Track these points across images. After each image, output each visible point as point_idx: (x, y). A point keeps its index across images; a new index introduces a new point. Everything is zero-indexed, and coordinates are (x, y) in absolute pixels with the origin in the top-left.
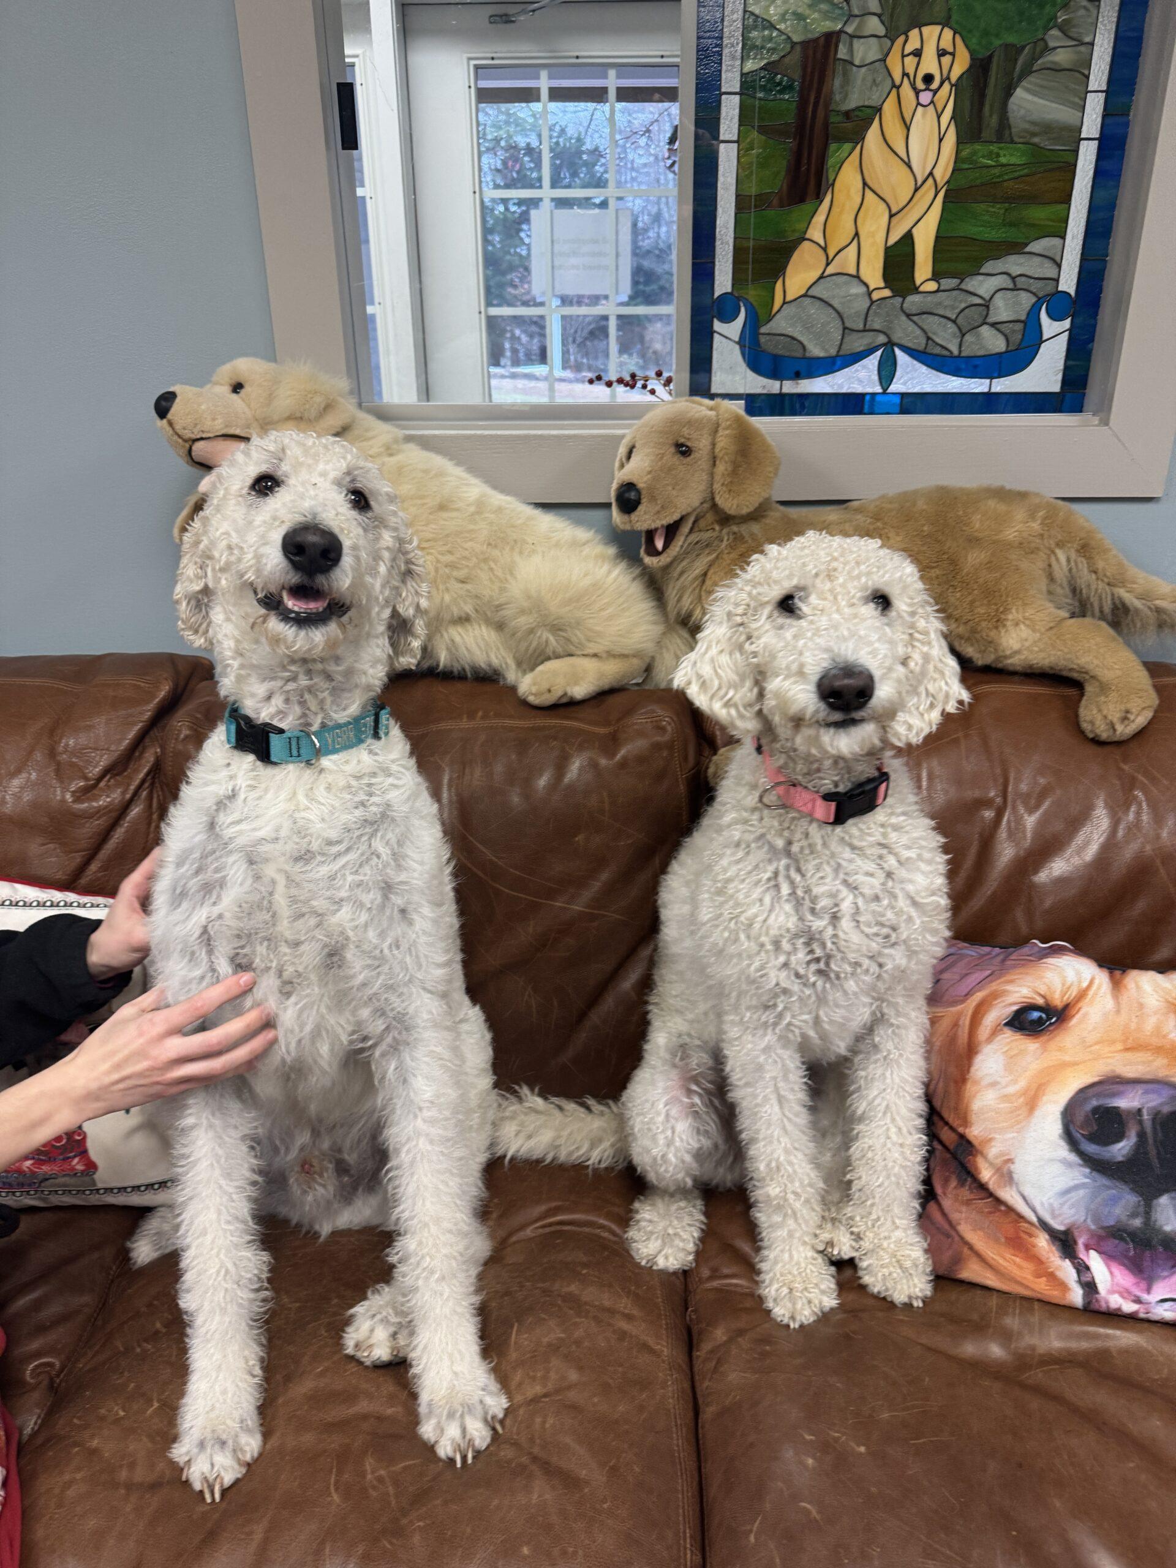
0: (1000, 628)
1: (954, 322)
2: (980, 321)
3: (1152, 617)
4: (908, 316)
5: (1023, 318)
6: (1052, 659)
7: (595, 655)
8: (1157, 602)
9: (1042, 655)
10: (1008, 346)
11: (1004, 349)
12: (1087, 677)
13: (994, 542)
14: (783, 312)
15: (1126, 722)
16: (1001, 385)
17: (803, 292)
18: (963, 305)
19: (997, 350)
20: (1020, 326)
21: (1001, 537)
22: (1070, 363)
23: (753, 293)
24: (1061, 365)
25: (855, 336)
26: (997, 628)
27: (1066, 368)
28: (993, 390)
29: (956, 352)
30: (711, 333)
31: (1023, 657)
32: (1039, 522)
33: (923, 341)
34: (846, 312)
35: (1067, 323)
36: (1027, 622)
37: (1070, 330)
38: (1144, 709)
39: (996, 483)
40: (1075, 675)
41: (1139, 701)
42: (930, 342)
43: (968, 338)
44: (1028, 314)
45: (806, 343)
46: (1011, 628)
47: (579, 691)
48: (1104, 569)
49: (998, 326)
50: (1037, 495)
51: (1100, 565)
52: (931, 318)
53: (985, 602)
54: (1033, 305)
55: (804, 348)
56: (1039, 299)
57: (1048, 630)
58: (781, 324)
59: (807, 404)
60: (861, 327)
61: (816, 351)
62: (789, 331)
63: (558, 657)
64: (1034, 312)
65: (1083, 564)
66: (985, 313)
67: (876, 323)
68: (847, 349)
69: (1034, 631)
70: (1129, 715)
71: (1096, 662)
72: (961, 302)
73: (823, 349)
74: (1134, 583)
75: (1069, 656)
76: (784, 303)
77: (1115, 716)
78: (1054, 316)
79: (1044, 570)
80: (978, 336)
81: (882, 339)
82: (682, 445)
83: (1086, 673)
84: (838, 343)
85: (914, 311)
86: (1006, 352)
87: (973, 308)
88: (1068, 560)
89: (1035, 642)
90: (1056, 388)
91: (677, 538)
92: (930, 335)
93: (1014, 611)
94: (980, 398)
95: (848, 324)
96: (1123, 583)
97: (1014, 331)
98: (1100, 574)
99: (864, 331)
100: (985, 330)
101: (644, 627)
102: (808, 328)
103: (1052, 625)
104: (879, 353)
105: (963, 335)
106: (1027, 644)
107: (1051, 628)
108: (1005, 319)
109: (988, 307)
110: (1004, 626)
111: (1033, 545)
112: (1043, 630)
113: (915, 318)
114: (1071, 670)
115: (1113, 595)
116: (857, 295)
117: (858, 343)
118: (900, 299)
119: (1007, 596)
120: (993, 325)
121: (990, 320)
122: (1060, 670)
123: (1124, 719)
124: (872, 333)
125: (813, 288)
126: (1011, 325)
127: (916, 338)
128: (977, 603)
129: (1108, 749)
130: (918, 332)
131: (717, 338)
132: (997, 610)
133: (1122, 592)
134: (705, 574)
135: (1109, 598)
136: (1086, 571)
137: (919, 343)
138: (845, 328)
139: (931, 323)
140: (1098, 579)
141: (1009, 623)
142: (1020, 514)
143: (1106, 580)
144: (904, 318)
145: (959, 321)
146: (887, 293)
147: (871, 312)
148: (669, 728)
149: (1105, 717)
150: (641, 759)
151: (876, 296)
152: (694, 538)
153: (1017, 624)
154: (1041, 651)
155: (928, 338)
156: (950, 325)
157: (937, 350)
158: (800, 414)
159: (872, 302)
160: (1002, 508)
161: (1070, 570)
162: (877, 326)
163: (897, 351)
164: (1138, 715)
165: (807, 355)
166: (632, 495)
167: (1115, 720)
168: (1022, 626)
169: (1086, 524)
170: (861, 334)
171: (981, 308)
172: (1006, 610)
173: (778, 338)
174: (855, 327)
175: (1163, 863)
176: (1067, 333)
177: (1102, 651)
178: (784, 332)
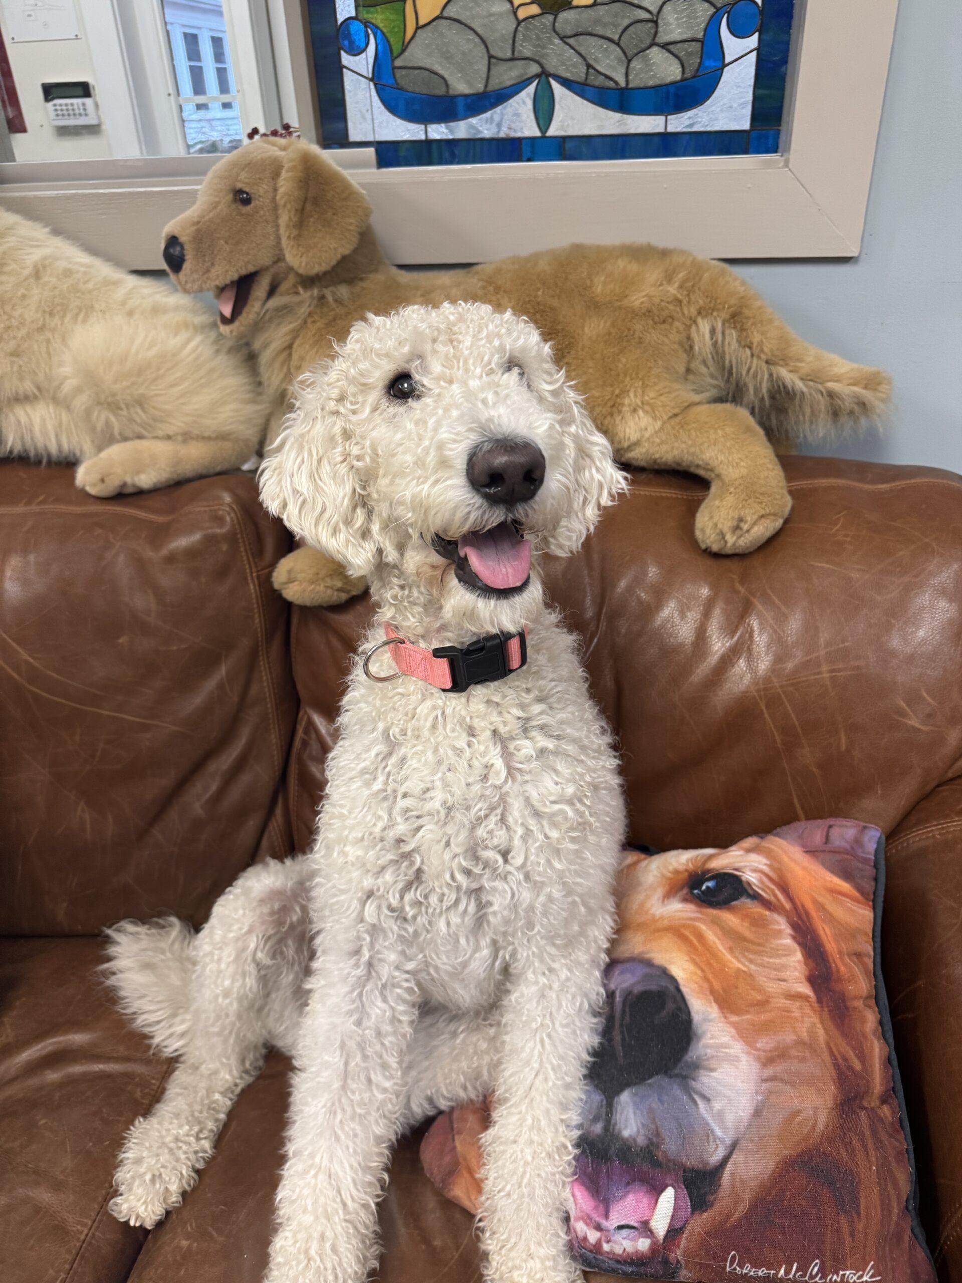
0: (615, 415)
1: (618, 44)
2: (648, 41)
3: (823, 403)
4: (563, 38)
5: (700, 35)
6: (676, 452)
7: (169, 438)
8: (831, 385)
9: (664, 448)
10: (683, 72)
11: (679, 78)
12: (713, 475)
13: (620, 308)
14: (416, 39)
15: (739, 532)
16: (678, 123)
17: (437, 13)
18: (626, 22)
19: (669, 79)
20: (696, 46)
21: (625, 302)
22: (760, 92)
23: (379, 17)
24: (750, 97)
25: (503, 67)
26: (611, 414)
27: (756, 99)
28: (670, 129)
29: (622, 83)
30: (340, 68)
31: (644, 450)
32: (676, 285)
33: (583, 69)
34: (490, 37)
35: (753, 41)
36: (647, 408)
37: (758, 49)
38: (763, 516)
39: (640, 238)
40: (701, 472)
41: (758, 507)
42: (591, 71)
43: (636, 64)
44: (705, 30)
45: (446, 76)
46: (628, 415)
47: (146, 480)
48: (761, 343)
49: (671, 47)
50: (683, 252)
51: (756, 338)
52: (591, 40)
53: (600, 383)
54: (712, 16)
55: (447, 85)
56: (718, 9)
57: (671, 417)
58: (417, 55)
59: (457, 152)
60: (509, 54)
61: (460, 86)
62: (427, 63)
63: (125, 439)
64: (713, 26)
65: (732, 335)
66: (653, 31)
67: (526, 50)
68: (495, 84)
69: (655, 418)
70: (742, 525)
71: (721, 457)
72: (623, 17)
73: (470, 84)
74: (800, 360)
75: (692, 450)
76: (418, 28)
77: (726, 525)
78: (738, 32)
79: (681, 344)
80: (646, 61)
81: (535, 69)
82: (241, 191)
83: (712, 470)
84: (485, 76)
85: (569, 32)
86: (682, 80)
87: (639, 25)
88: (713, 331)
89: (656, 432)
90: (746, 125)
91: (250, 303)
92: (591, 62)
93: (632, 394)
94: (656, 140)
95: (493, 52)
96: (784, 360)
97: (689, 54)
98: (756, 351)
99: (512, 59)
100: (655, 54)
101: (233, 406)
102: (448, 57)
103: (676, 411)
104: (532, 88)
105: (629, 61)
106: (647, 435)
107: (675, 415)
108: (679, 38)
109: (656, 23)
110: (620, 412)
111: (665, 313)
112: (665, 418)
113: (571, 41)
114: (698, 466)
115: (771, 375)
116: (501, 15)
117: (507, 75)
118: (551, 18)
119: (625, 375)
120: (665, 46)
121: (663, 38)
122: (689, 466)
123: (737, 528)
124: (523, 62)
125: (447, 10)
126: (686, 45)
127: (574, 66)
128: (592, 385)
129: (727, 563)
130: (576, 59)
131: (348, 77)
132: (613, 392)
133: (784, 373)
134: (290, 347)
135: (766, 376)
136: (734, 345)
137: (578, 72)
138: (491, 57)
139: (593, 48)
140: (752, 355)
141: (625, 409)
142: (653, 275)
143: (763, 357)
144: (557, 41)
145: (624, 42)
146: (535, 9)
147: (520, 36)
148: (228, 519)
149: (716, 525)
150: (191, 553)
151: (522, 13)
152: (273, 303)
153: (635, 411)
154: (662, 443)
155: (589, 66)
156: (613, 47)
157: (600, 81)
158: (451, 162)
159: (519, 23)
160: (634, 267)
161: (715, 344)
162: (527, 53)
163: (555, 85)
164: (755, 523)
165: (451, 92)
166: (176, 251)
167: (725, 530)
168: (641, 413)
169: (742, 289)
170: (510, 64)
171: (650, 25)
172: (624, 392)
173: (417, 72)
174: (500, 54)
175: (767, 706)
176: (755, 53)
177: (728, 444)
178: (420, 64)
